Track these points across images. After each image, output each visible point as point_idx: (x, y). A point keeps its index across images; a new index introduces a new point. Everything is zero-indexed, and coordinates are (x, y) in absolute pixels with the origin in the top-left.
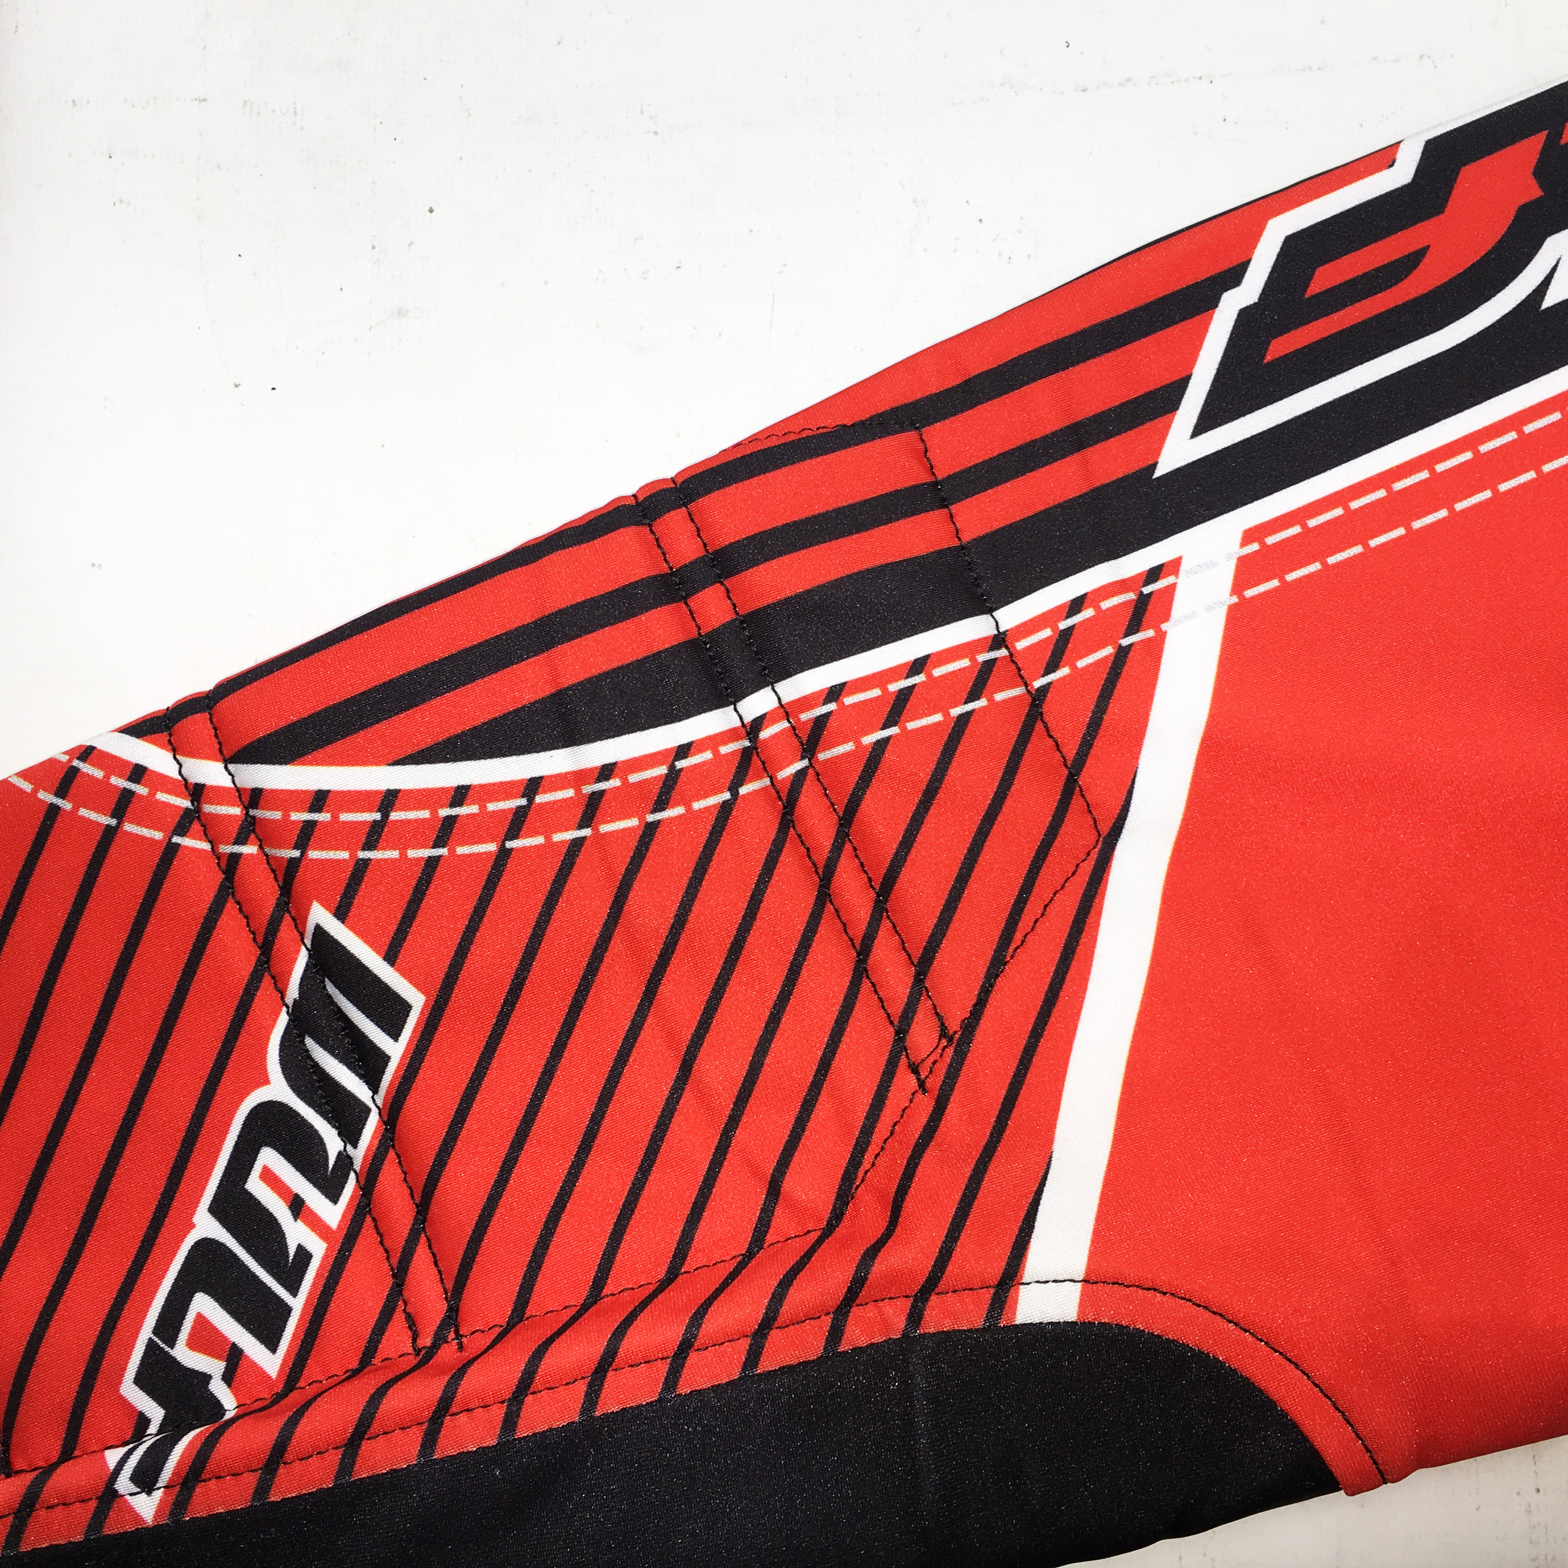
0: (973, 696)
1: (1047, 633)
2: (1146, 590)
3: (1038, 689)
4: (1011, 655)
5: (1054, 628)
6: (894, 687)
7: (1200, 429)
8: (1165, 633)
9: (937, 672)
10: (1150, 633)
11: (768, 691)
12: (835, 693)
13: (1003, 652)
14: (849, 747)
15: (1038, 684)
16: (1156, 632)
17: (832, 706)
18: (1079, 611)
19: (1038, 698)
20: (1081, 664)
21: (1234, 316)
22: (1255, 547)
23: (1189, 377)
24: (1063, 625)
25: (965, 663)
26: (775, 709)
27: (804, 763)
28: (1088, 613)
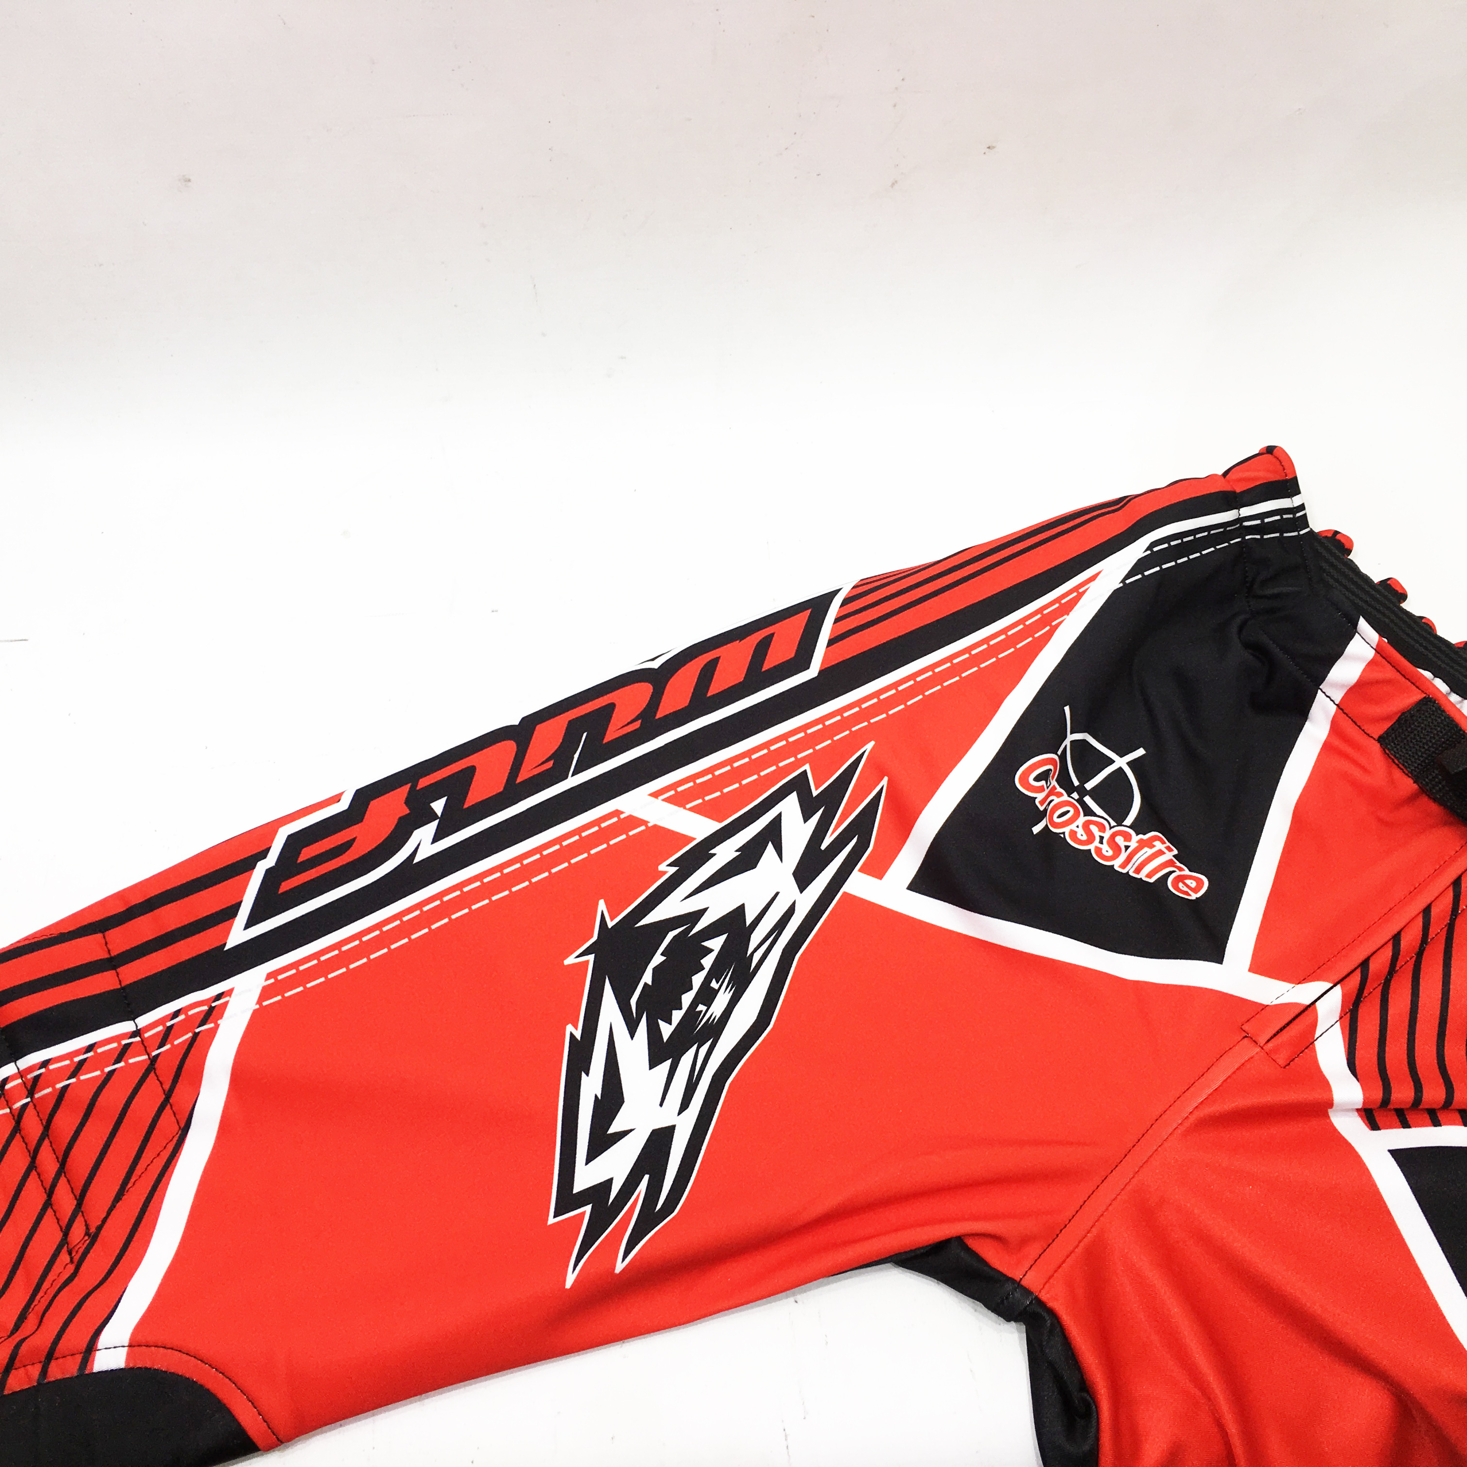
0: (117, 1061)
1: (160, 1028)
2: (213, 1005)
3: (154, 1056)
4: (142, 1041)
5: (164, 1025)
6: (77, 1059)
7: (248, 926)
8: (219, 1025)
9: (99, 1050)
10: (212, 1025)
11: (13, 1064)
12: (45, 1064)
13: (138, 1039)
14: (49, 1090)
15: (154, 1054)
16: (215, 1024)
17: (43, 1070)
18: (177, 1016)
19: (154, 1060)
20: (176, 1043)
21: (264, 872)
22: (272, 981)
23: (241, 902)
24: (169, 1024)
25: (115, 1045)
26: (15, 1074)
27: (29, 1100)
28: (182, 1017)
